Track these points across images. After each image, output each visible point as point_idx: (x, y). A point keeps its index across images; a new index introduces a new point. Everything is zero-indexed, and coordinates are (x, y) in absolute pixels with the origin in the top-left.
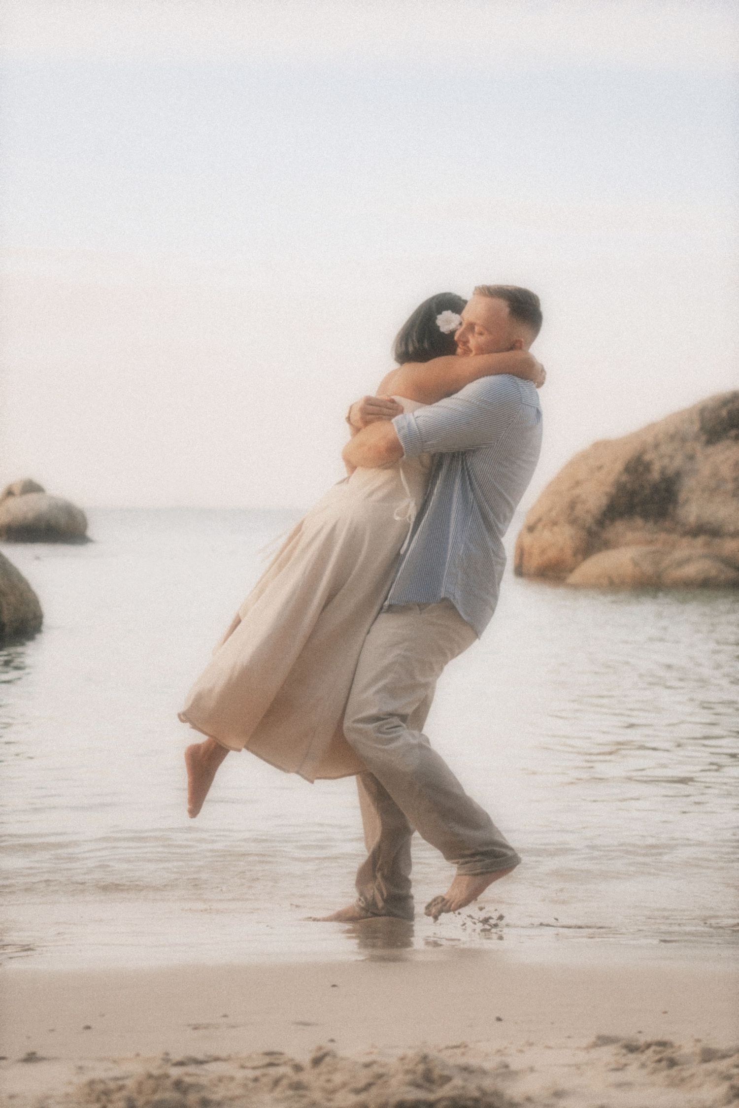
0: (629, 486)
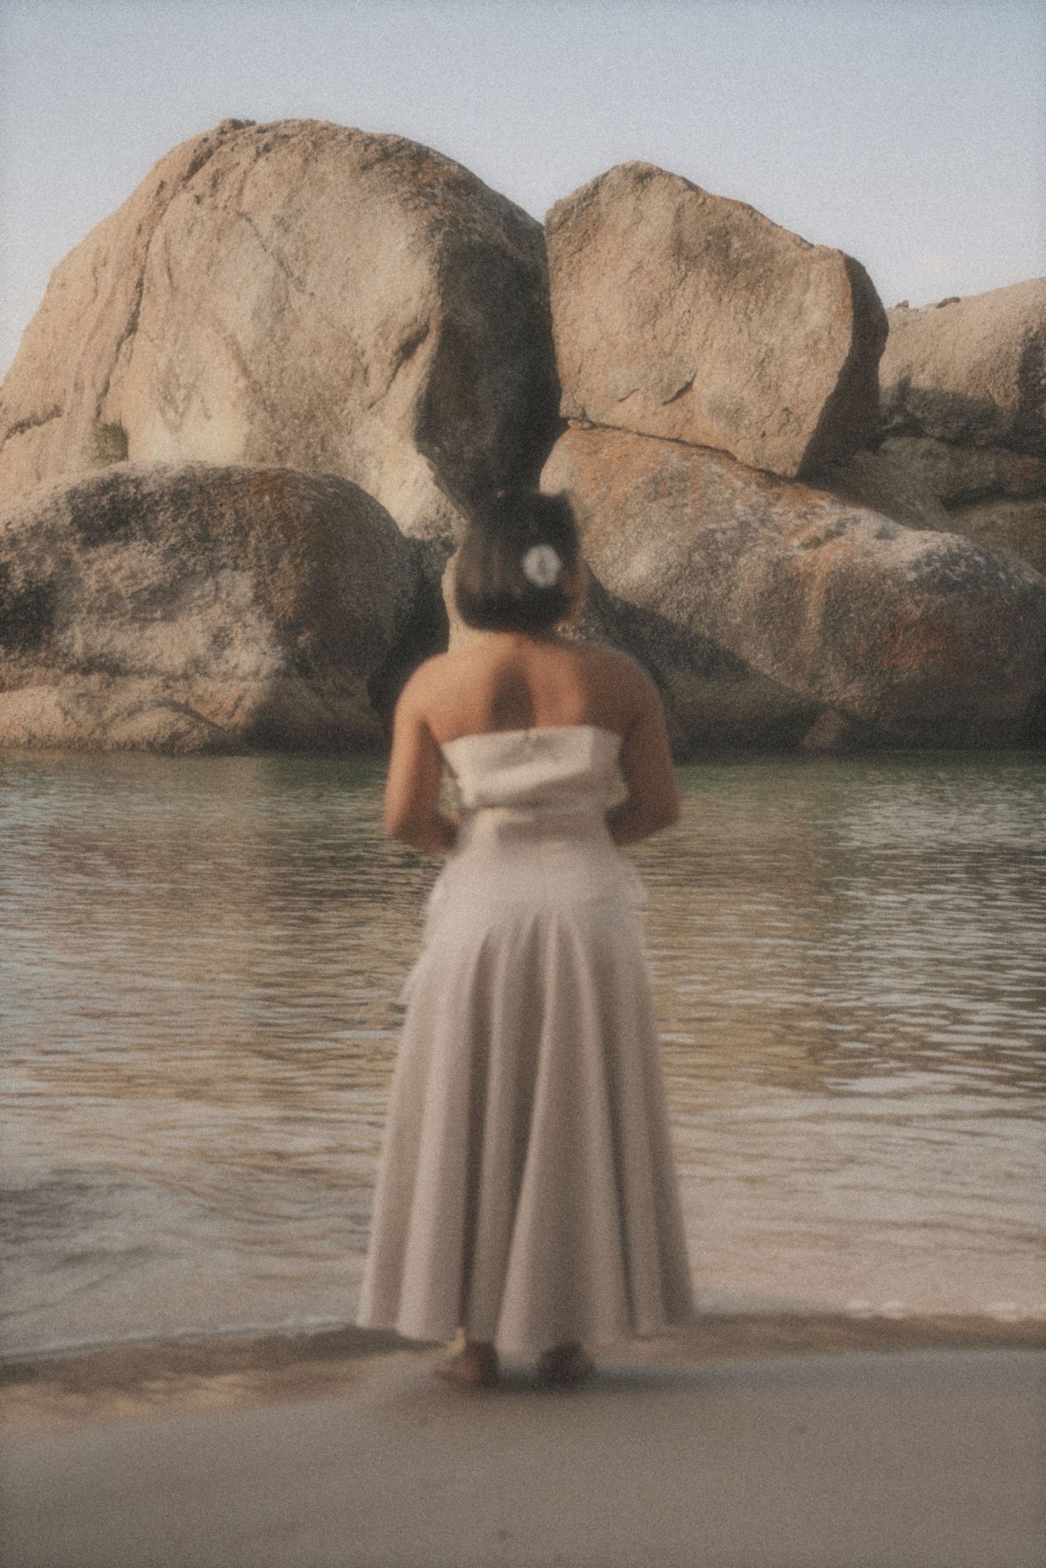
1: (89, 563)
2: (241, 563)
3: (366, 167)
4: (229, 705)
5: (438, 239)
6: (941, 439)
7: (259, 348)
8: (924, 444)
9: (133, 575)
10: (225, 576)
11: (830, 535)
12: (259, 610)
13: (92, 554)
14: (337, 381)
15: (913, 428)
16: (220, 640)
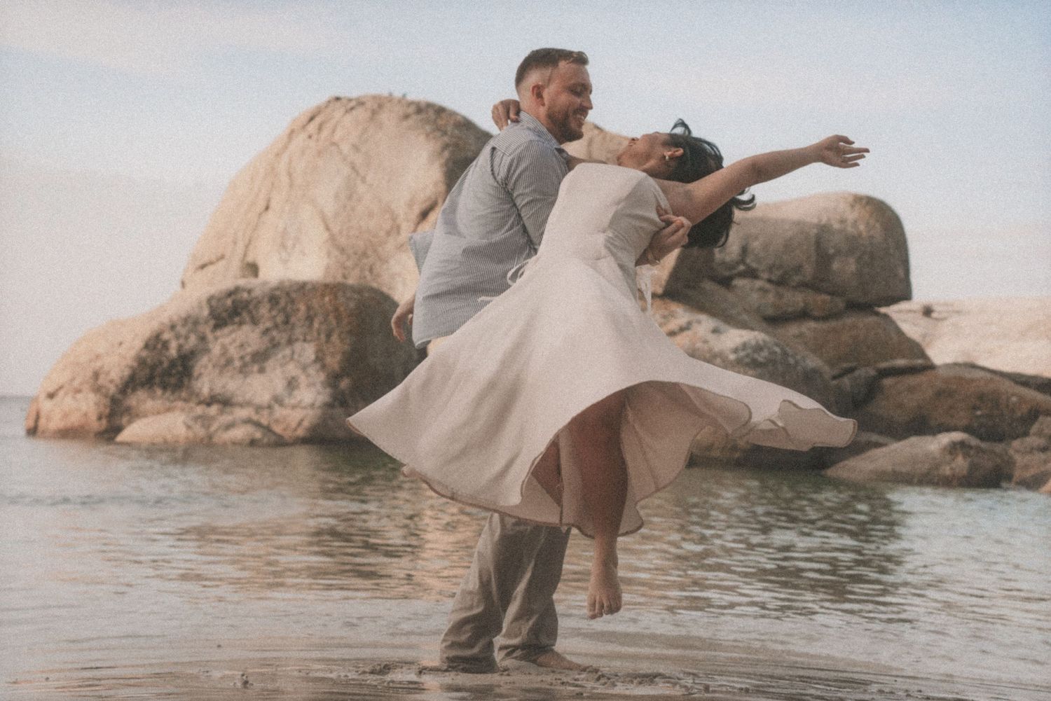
0: (149, 361)
1: (216, 338)
2: (309, 338)
3: (407, 117)
4: (294, 425)
5: (446, 154)
6: (770, 281)
7: (337, 215)
8: (759, 284)
9: (242, 346)
10: (298, 346)
11: (682, 329)
12: (318, 366)
13: (218, 333)
14: (382, 234)
15: (752, 274)
16: (292, 384)
